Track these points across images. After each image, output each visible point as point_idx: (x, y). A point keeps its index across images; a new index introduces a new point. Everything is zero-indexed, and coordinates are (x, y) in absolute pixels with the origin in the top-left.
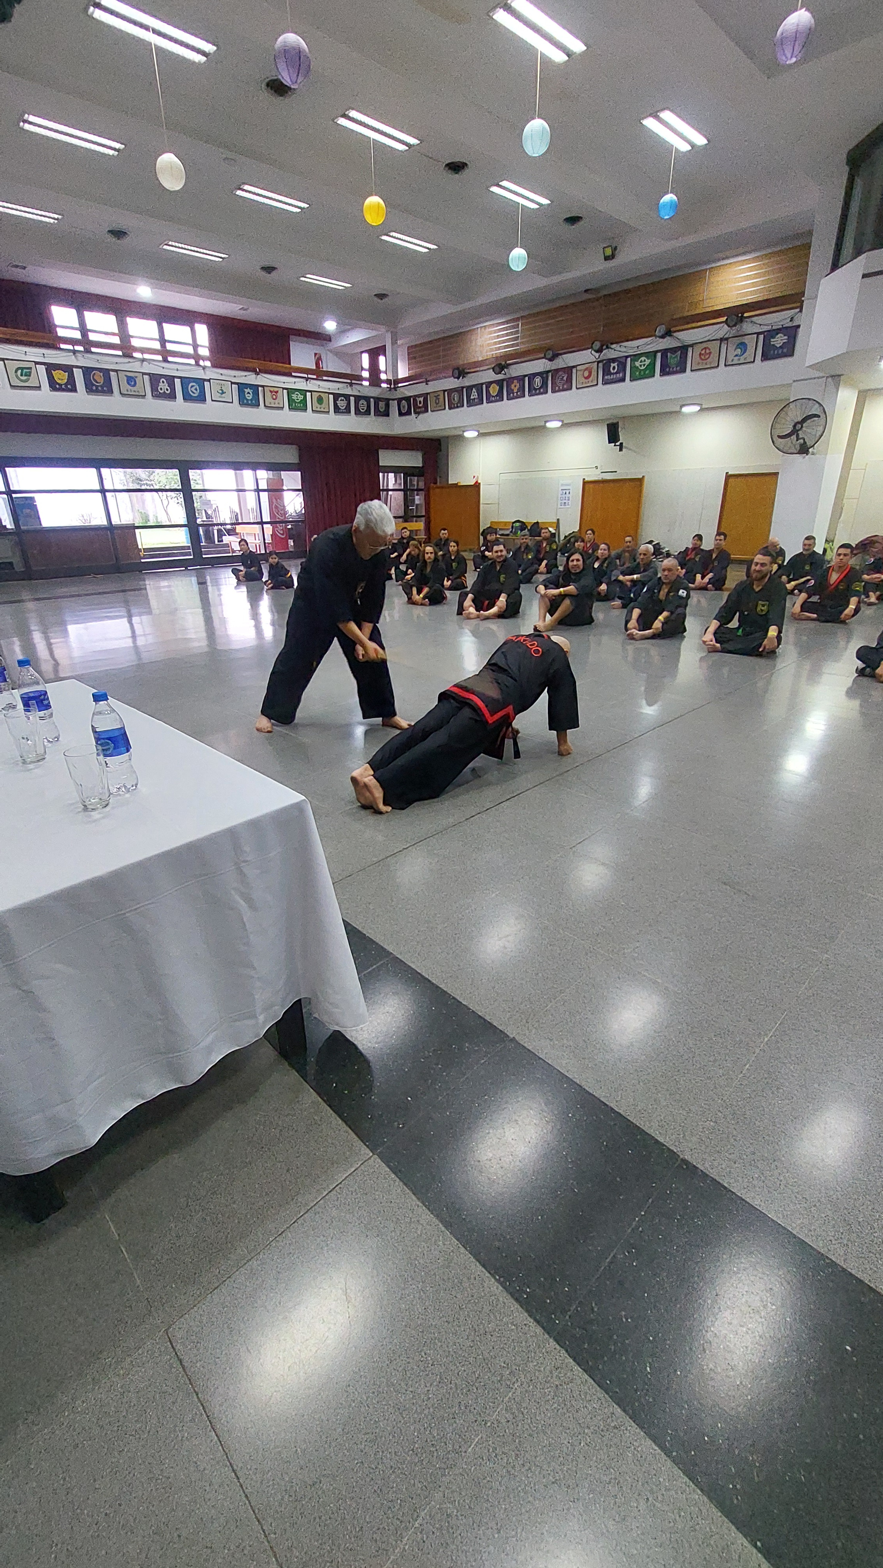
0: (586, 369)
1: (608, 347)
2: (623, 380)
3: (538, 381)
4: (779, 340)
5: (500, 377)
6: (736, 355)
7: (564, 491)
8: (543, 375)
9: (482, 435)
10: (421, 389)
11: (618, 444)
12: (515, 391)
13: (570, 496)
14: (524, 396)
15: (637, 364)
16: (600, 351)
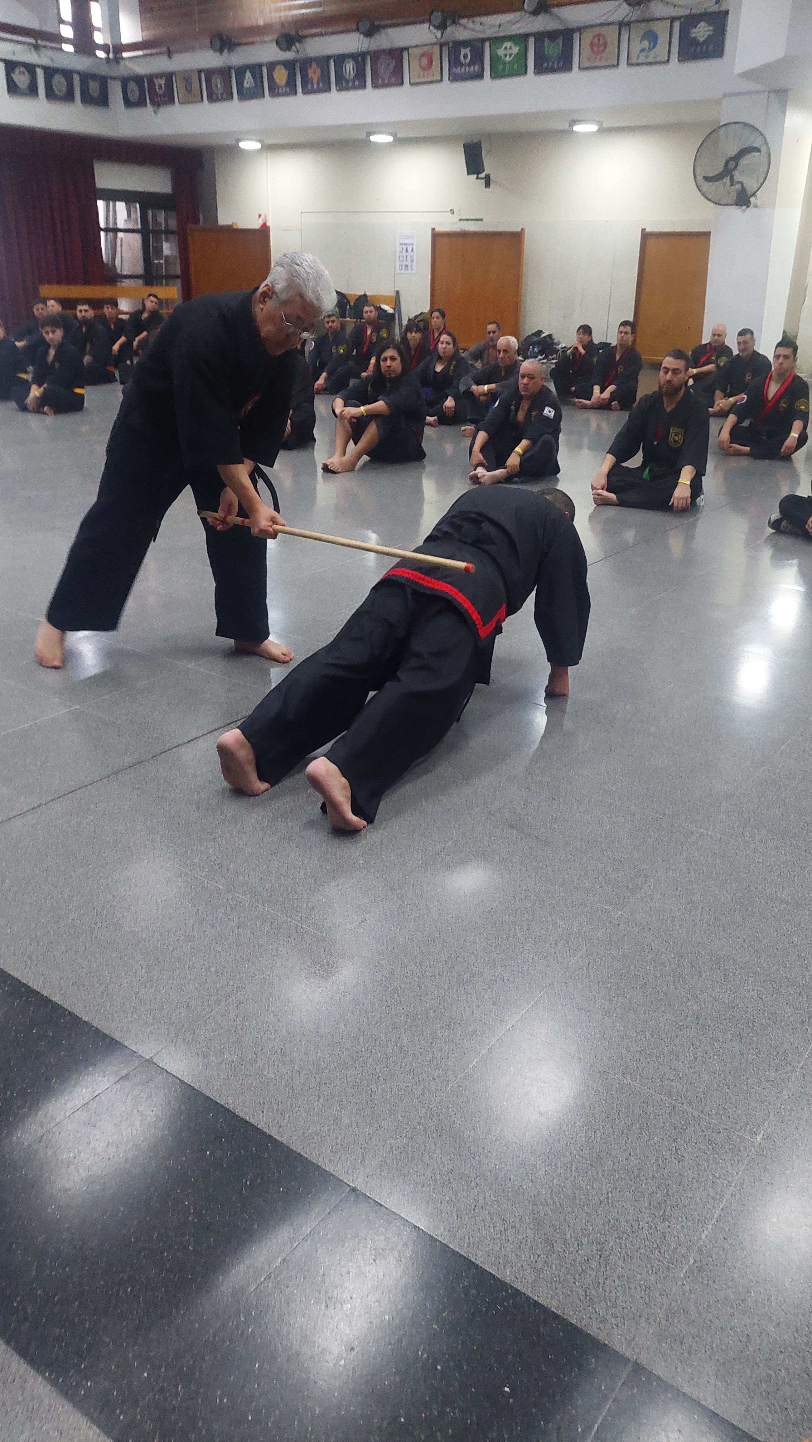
0: (423, 55)
1: (454, 23)
2: (480, 76)
3: (349, 67)
4: (702, 31)
5: (289, 55)
6: (642, 50)
7: (405, 247)
8: (359, 58)
9: (269, 148)
10: (161, 64)
11: (483, 175)
12: (315, 80)
13: (414, 254)
14: (330, 90)
15: (500, 52)
16: (442, 27)
